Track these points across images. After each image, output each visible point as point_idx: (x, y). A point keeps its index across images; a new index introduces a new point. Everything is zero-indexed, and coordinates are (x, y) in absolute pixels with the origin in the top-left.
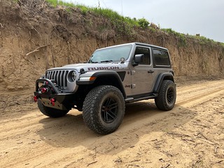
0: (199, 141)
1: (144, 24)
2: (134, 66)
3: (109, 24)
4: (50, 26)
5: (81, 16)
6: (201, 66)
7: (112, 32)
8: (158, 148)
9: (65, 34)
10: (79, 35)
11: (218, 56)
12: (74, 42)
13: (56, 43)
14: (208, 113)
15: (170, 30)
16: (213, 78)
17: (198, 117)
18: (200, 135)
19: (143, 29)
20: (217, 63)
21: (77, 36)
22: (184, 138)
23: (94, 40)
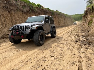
0: (67, 44)
1: (39, 6)
2: (45, 23)
3: (27, 5)
4: (2, 6)
5: (15, 2)
6: (59, 22)
7: (28, 9)
8: (58, 47)
9: (9, 10)
10: (15, 10)
11: (63, 19)
12: (13, 13)
13: (5, 13)
14: (66, 37)
15: (48, 9)
16: (63, 27)
17: (64, 38)
18: (67, 43)
19: (39, 8)
20: (63, 21)
21: (14, 10)
22: (63, 44)
23: (21, 12)
